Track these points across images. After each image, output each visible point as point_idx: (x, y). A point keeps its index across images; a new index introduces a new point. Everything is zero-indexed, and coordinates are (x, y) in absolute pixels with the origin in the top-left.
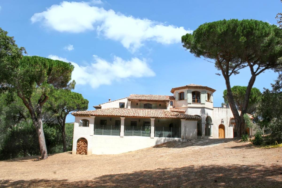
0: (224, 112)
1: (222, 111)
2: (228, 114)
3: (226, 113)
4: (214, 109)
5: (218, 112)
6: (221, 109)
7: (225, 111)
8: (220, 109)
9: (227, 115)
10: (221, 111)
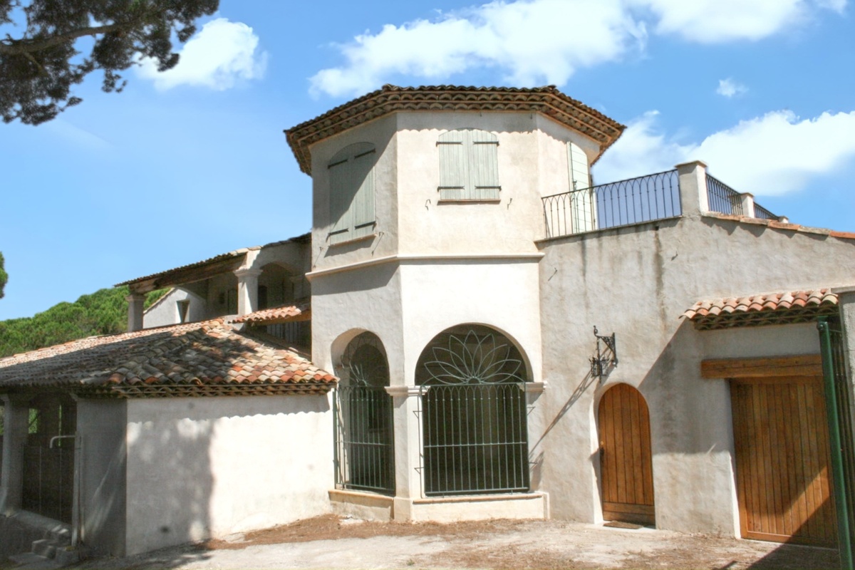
0: (631, 264)
1: (617, 260)
2: (666, 280)
3: (650, 270)
4: (553, 251)
5: (579, 274)
6: (600, 246)
7: (640, 256)
8: (591, 243)
9: (665, 292)
10: (606, 265)
